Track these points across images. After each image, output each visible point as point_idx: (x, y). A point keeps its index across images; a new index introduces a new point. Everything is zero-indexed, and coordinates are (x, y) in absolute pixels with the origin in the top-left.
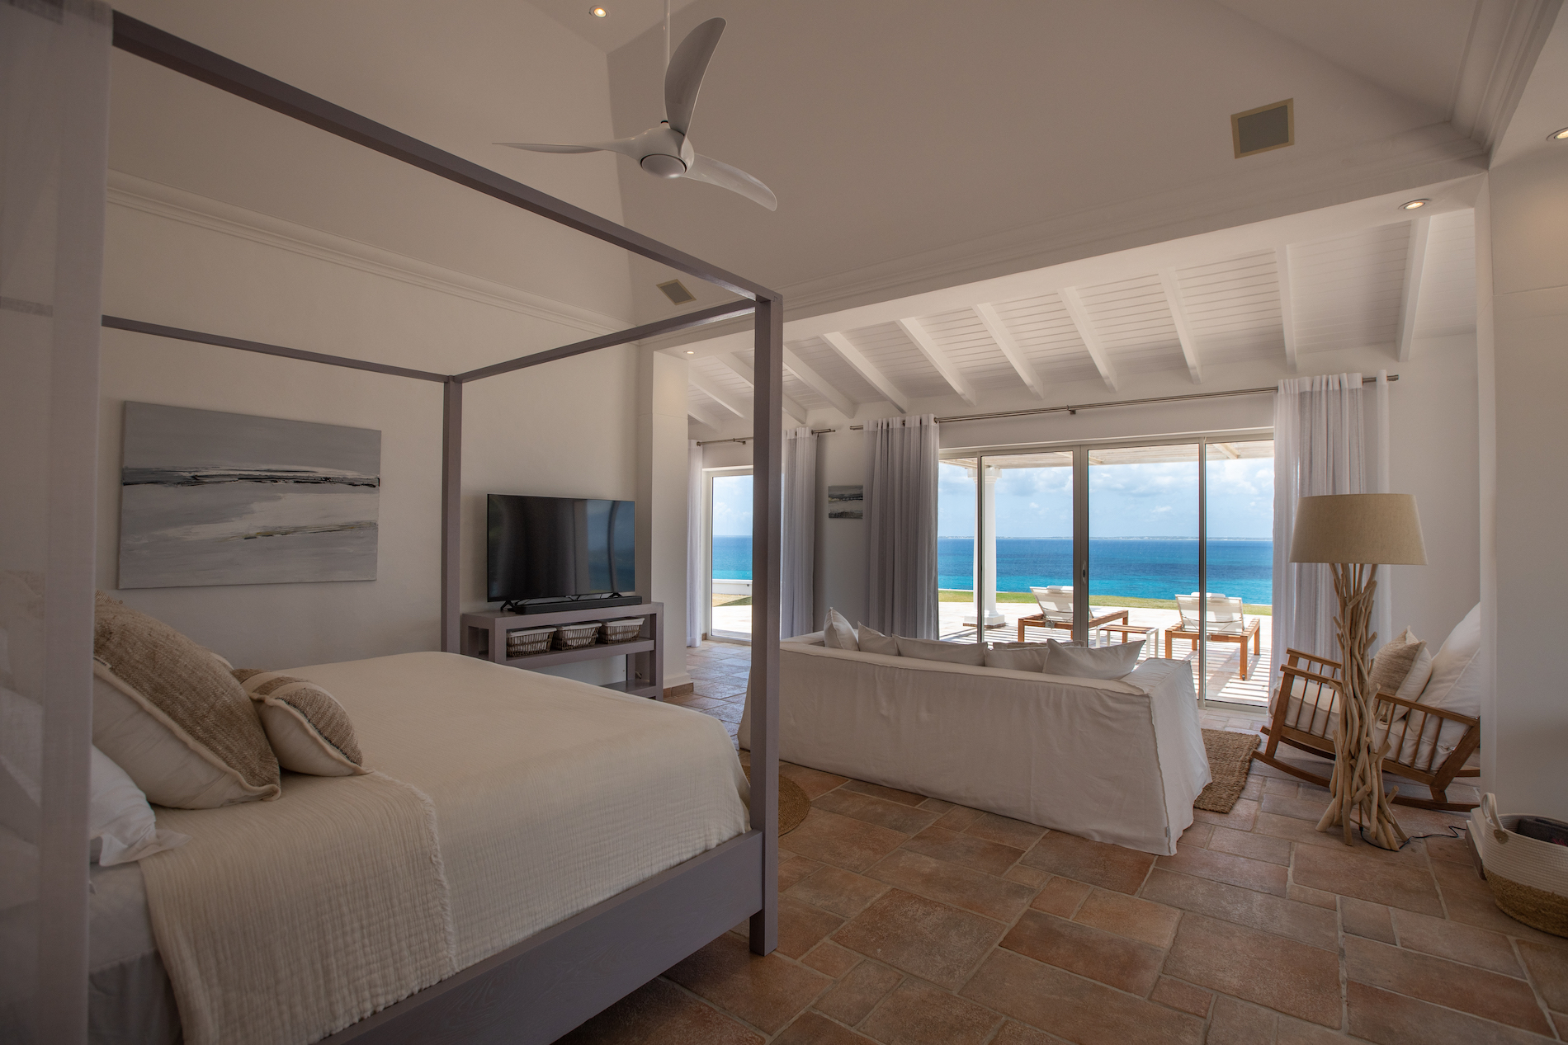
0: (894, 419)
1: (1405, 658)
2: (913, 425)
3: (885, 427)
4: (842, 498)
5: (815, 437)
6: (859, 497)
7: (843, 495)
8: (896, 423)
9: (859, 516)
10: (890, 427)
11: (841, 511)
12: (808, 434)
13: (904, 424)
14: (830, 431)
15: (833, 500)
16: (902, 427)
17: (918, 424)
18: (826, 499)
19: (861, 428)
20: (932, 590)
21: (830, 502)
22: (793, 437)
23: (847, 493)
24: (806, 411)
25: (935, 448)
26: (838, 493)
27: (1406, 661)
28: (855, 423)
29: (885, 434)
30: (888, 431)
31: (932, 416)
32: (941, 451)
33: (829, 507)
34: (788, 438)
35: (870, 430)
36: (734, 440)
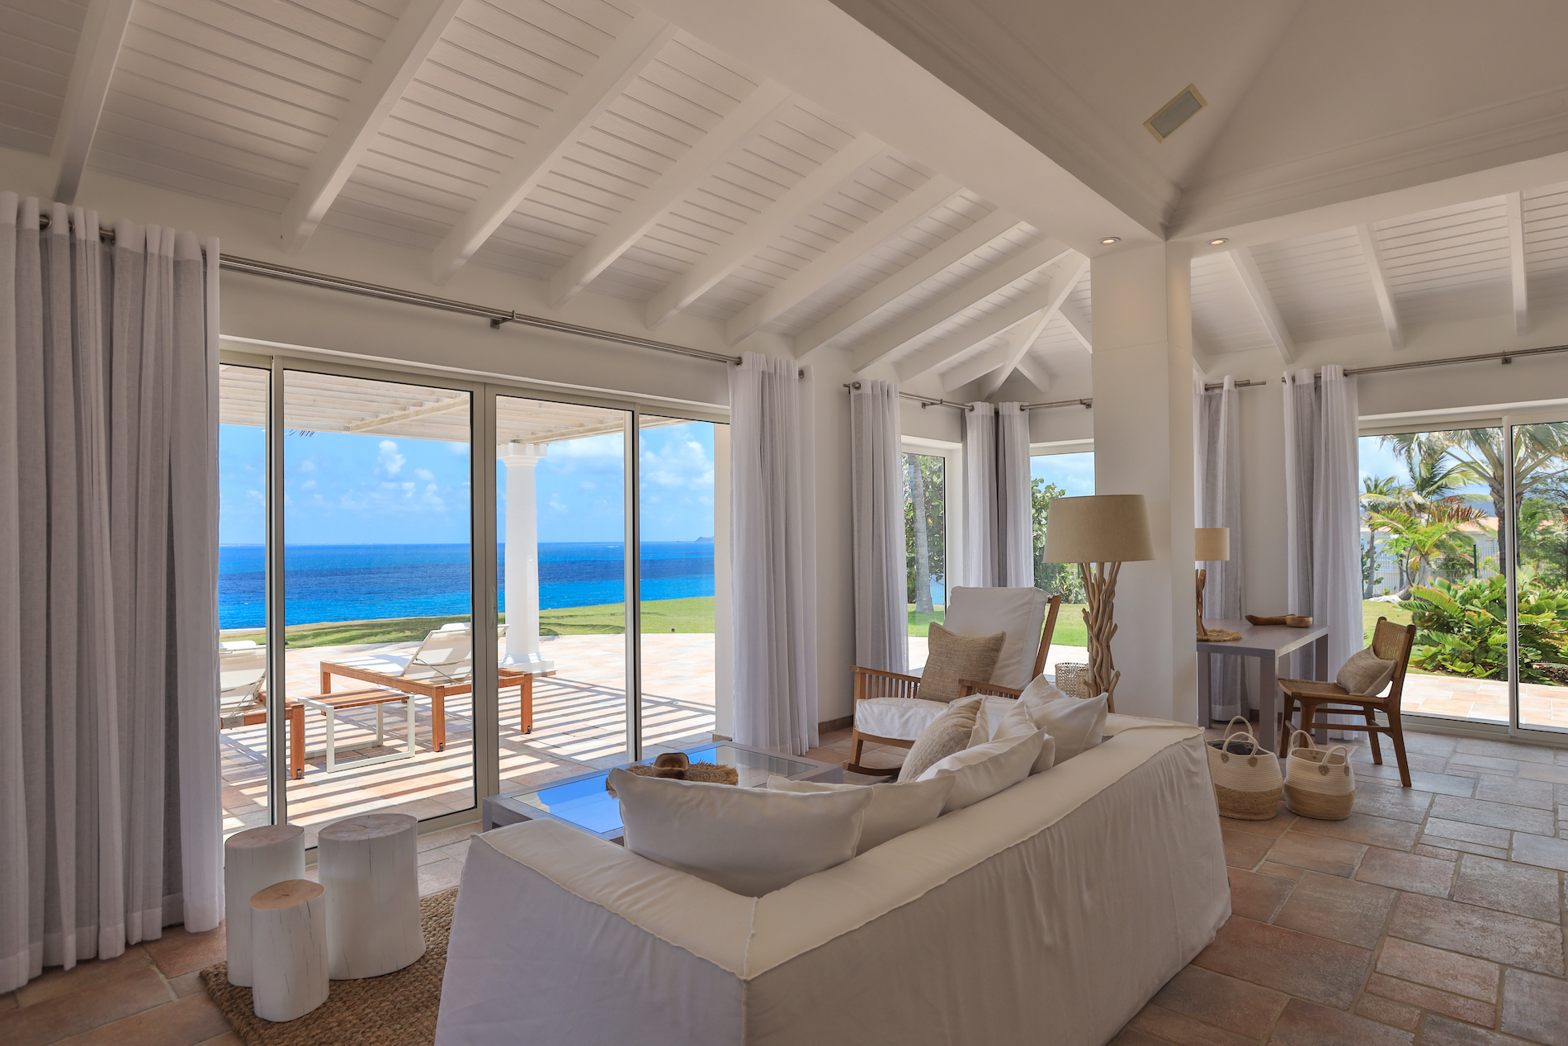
13: (109, 239)
17: (170, 253)
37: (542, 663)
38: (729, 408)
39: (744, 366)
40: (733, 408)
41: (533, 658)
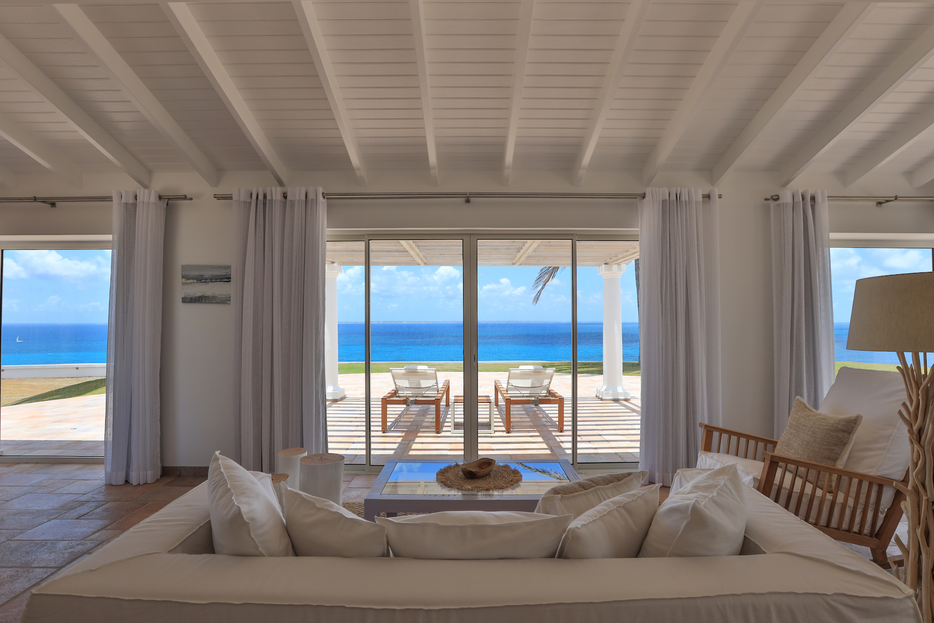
0: (274, 189)
1: (844, 431)
2: (297, 198)
3: (261, 197)
4: (201, 279)
5: (163, 204)
6: (227, 279)
7: (202, 276)
8: (276, 194)
9: (225, 301)
10: (268, 197)
11: (199, 294)
12: (153, 198)
13: (285, 197)
14: (185, 198)
15: (188, 281)
16: (283, 199)
17: (303, 198)
18: (178, 280)
19: (230, 198)
20: (320, 384)
21: (184, 284)
22: (131, 201)
23: (208, 274)
24: (150, 172)
25: (322, 226)
26: (196, 273)
27: (845, 434)
28: (222, 190)
29: (260, 205)
30: (264, 204)
31: (320, 190)
32: (328, 231)
33: (181, 289)
34: (124, 201)
35: (242, 199)
36: (35, 199)
37: (626, 393)
38: (638, 229)
39: (646, 199)
40: (641, 229)
41: (620, 390)
